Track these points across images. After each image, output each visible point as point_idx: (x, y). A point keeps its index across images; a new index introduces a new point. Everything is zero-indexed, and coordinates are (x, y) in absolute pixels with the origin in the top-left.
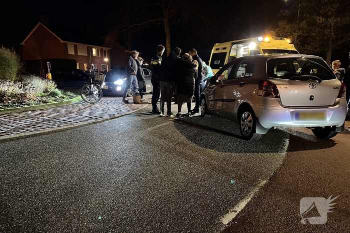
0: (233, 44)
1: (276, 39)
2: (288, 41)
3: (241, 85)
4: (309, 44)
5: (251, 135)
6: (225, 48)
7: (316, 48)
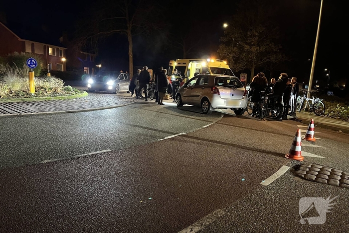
0: (190, 61)
1: (218, 61)
2: (225, 62)
3: (203, 89)
4: (239, 63)
5: (208, 111)
6: (185, 64)
7: (244, 66)
